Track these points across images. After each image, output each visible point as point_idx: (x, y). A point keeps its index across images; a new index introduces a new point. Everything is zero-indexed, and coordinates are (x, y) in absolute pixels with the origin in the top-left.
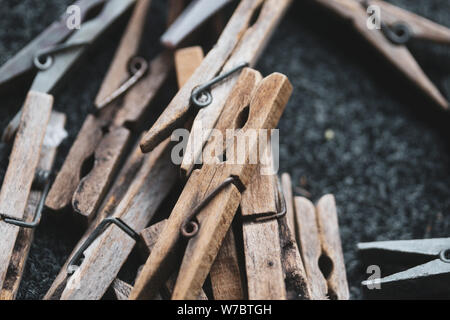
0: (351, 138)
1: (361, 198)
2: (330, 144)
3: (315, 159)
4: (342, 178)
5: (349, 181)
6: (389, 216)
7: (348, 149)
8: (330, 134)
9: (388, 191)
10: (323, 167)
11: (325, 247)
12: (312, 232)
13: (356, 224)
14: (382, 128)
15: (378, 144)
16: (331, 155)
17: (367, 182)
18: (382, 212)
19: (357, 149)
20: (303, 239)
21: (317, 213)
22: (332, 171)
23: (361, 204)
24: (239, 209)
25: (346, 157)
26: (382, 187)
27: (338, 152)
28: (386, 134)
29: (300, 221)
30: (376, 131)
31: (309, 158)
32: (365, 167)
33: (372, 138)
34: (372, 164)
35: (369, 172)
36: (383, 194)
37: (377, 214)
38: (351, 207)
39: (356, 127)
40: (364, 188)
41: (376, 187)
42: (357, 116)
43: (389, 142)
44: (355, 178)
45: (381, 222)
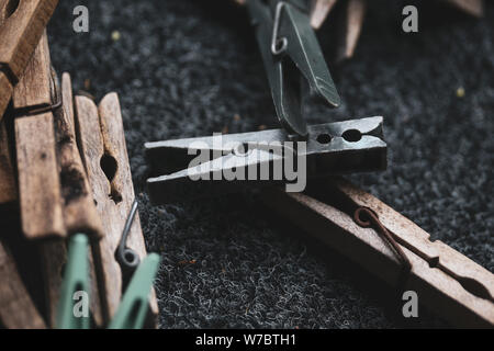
0: (139, 39)
1: (151, 100)
2: (117, 45)
3: (100, 61)
4: (129, 81)
5: (137, 83)
6: (181, 119)
7: (136, 50)
8: (116, 35)
9: (180, 92)
10: (109, 69)
11: (107, 146)
12: (93, 131)
13: (144, 128)
14: (173, 28)
15: (169, 45)
16: (118, 57)
17: (157, 83)
18: (175, 114)
19: (146, 51)
20: (84, 139)
21: (99, 112)
22: (118, 73)
23: (150, 107)
24: (11, 102)
25: (134, 59)
26: (173, 88)
27: (125, 54)
28: (179, 35)
29: (80, 120)
30: (167, 31)
31: (94, 59)
32: (155, 68)
33: (162, 39)
34: (163, 65)
35: (159, 74)
36: (175, 96)
37: (168, 117)
38: (139, 109)
39: (145, 27)
40: (154, 90)
41: (167, 89)
42: (146, 16)
43: (180, 42)
44: (144, 80)
45: (172, 125)
